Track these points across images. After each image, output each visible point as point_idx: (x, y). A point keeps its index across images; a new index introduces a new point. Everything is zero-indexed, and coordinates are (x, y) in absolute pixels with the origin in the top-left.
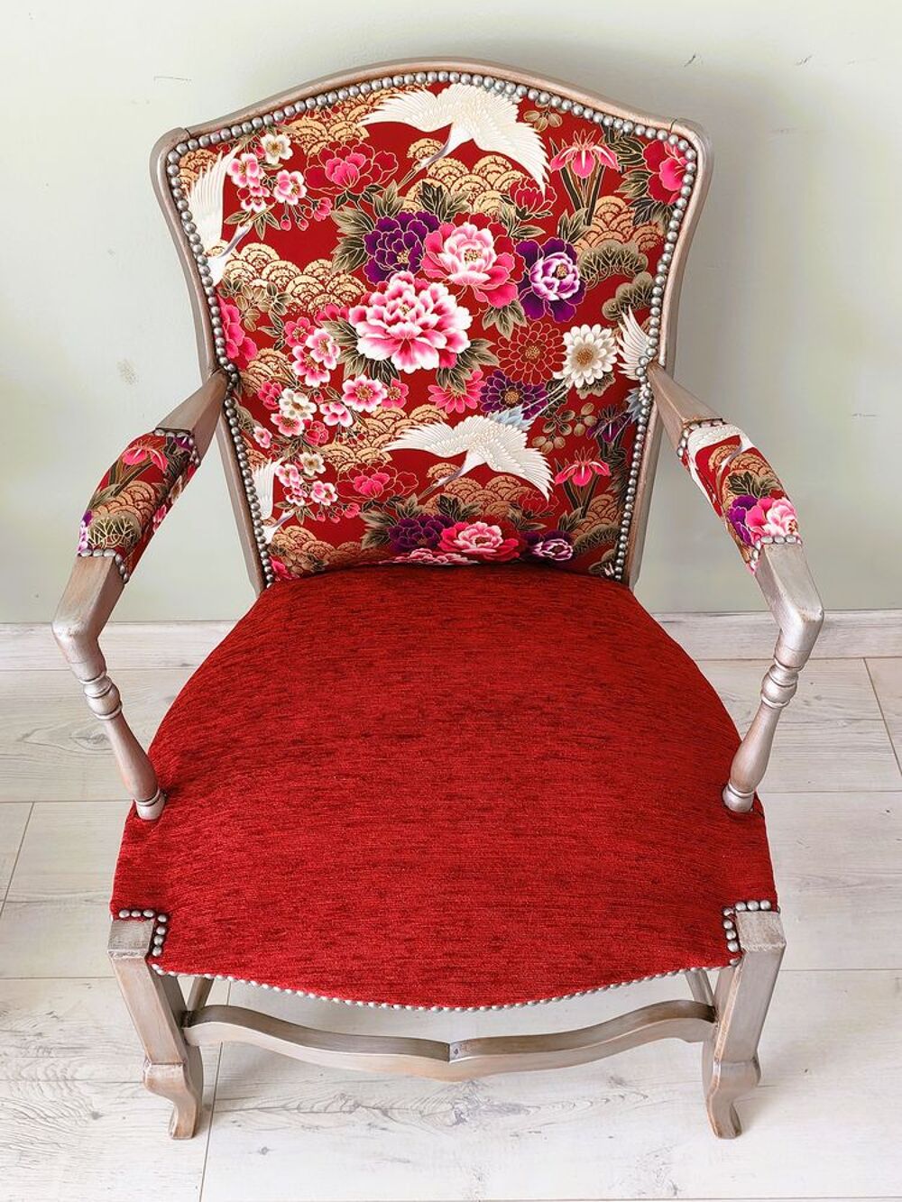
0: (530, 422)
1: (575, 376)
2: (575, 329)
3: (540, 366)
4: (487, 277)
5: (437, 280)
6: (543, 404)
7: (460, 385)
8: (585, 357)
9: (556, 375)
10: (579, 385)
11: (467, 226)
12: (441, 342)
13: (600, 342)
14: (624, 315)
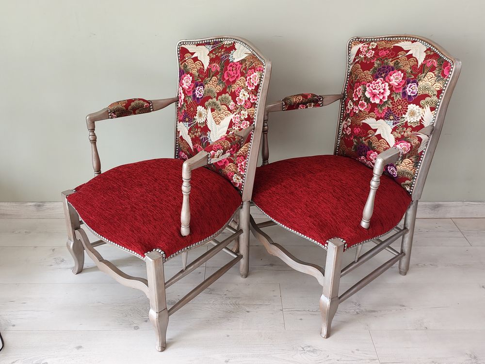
0: (394, 126)
1: (408, 118)
2: (412, 104)
3: (401, 111)
4: (397, 84)
5: (387, 82)
6: (398, 122)
7: (381, 110)
8: (413, 114)
9: (404, 116)
10: (409, 121)
11: (400, 72)
12: (381, 97)
13: (418, 111)
14: (426, 106)
